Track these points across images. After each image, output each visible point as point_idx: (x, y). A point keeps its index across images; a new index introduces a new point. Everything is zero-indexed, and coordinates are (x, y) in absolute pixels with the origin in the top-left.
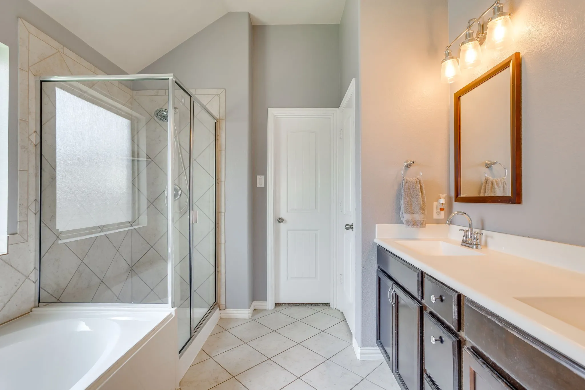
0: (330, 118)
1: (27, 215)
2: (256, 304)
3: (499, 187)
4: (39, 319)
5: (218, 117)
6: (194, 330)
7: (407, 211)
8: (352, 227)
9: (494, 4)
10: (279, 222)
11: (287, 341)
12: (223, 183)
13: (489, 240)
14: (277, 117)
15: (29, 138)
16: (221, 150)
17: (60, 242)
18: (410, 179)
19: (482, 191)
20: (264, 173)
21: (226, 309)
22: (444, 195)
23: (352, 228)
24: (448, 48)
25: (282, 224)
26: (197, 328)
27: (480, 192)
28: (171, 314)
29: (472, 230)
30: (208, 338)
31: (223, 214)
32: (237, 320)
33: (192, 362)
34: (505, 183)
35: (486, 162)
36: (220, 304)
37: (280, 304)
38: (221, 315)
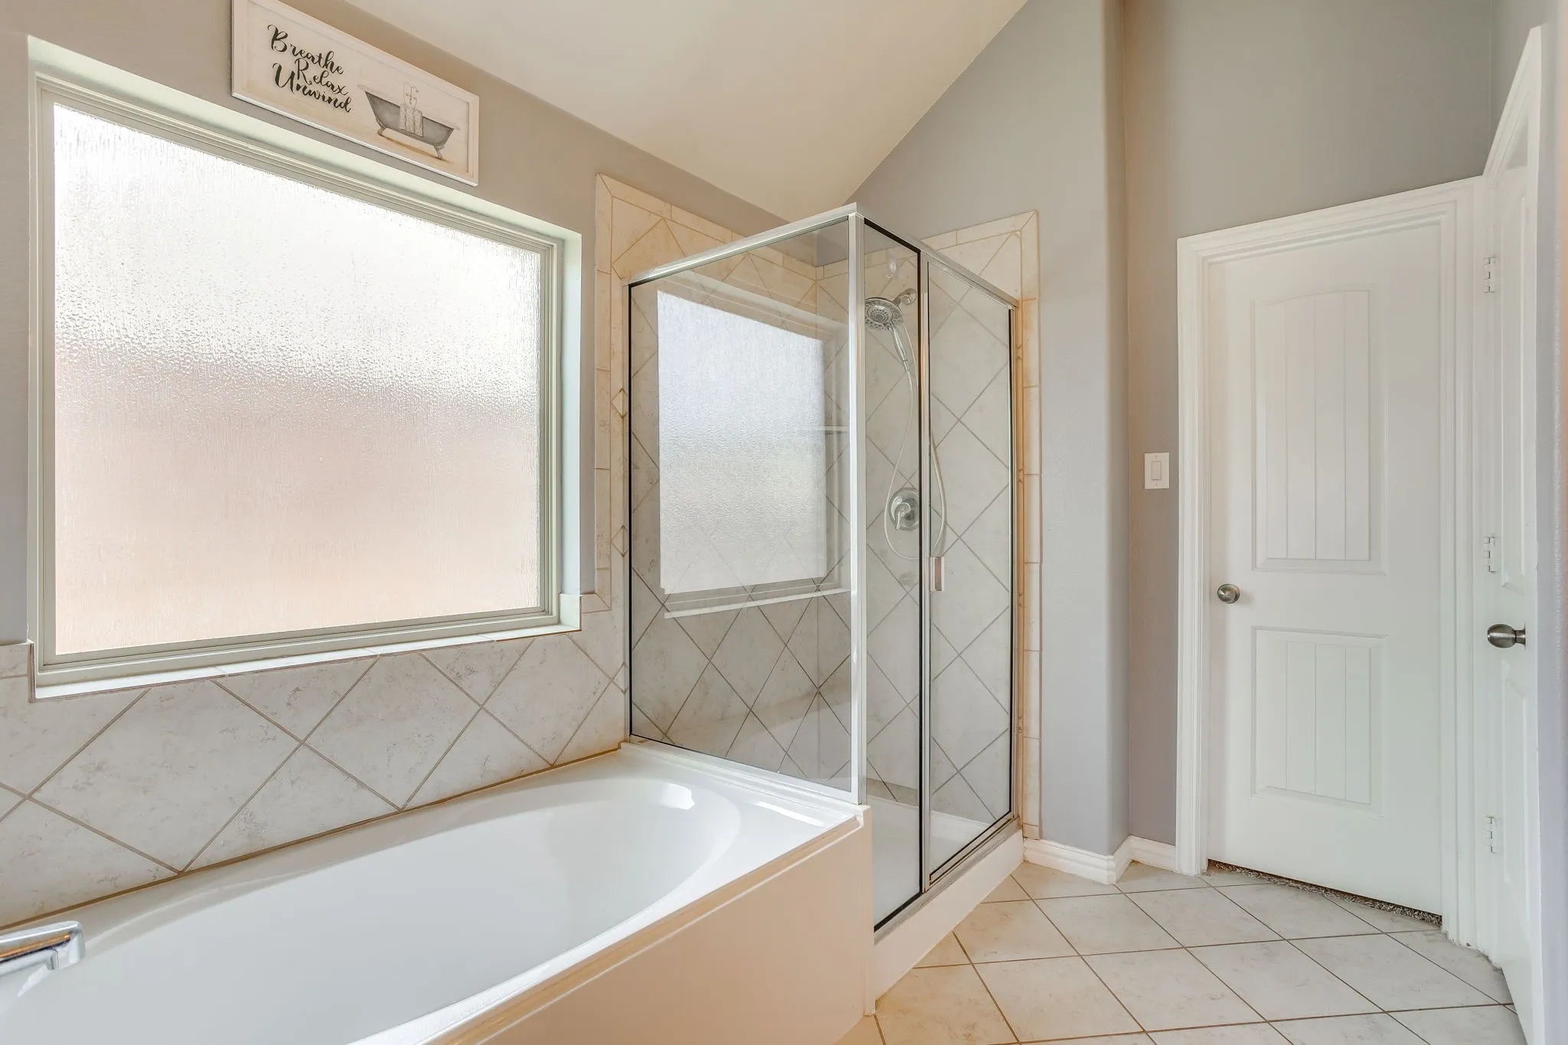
1: (610, 557)
2: (1141, 847)
4: (632, 767)
5: (1016, 295)
6: (932, 874)
8: (1521, 636)
10: (1225, 600)
12: (1036, 479)
15: (611, 403)
16: (1029, 387)
17: (667, 616)
20: (1170, 444)
21: (1042, 841)
23: (1524, 640)
25: (1233, 608)
26: (941, 871)
28: (855, 818)
30: (977, 907)
31: (1036, 568)
32: (1071, 879)
33: (921, 958)
36: (1024, 820)
37: (1225, 864)
38: (1026, 854)
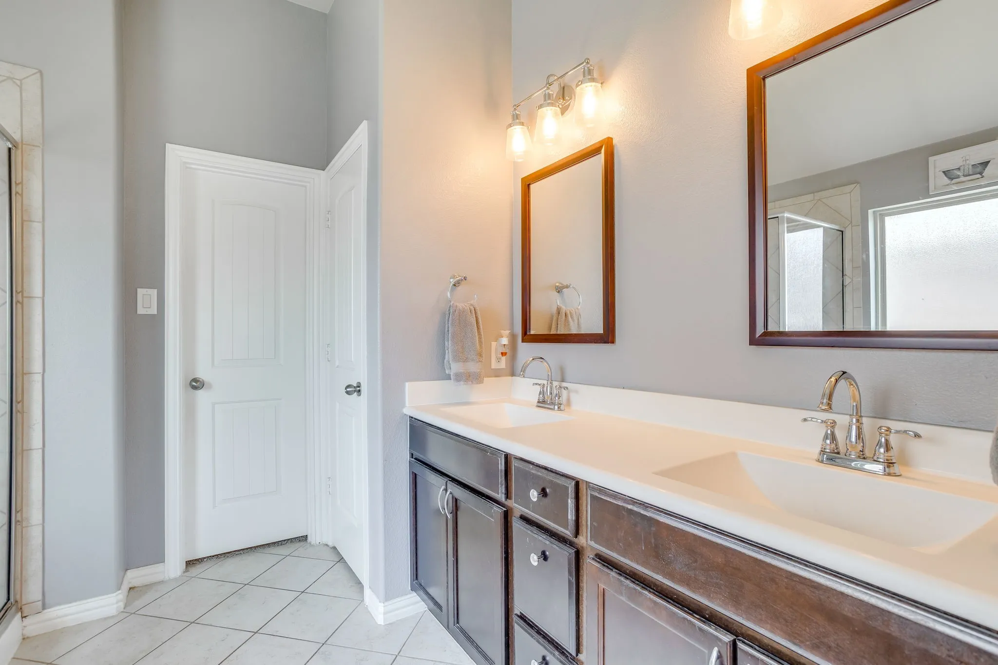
0: (305, 187)
2: (137, 576)
3: (573, 321)
5: (17, 137)
7: (457, 359)
8: (358, 389)
9: (583, 63)
10: (195, 388)
11: (227, 635)
12: (38, 302)
13: (573, 397)
14: (188, 166)
18: (460, 305)
19: (554, 326)
20: (158, 283)
21: (45, 611)
22: (507, 332)
23: (359, 391)
24: (516, 106)
25: (200, 393)
27: (550, 328)
29: (551, 383)
31: (38, 378)
34: (580, 315)
35: (557, 284)
36: (24, 602)
37: (196, 560)
38: (24, 632)
